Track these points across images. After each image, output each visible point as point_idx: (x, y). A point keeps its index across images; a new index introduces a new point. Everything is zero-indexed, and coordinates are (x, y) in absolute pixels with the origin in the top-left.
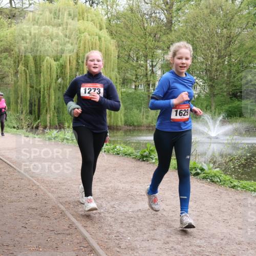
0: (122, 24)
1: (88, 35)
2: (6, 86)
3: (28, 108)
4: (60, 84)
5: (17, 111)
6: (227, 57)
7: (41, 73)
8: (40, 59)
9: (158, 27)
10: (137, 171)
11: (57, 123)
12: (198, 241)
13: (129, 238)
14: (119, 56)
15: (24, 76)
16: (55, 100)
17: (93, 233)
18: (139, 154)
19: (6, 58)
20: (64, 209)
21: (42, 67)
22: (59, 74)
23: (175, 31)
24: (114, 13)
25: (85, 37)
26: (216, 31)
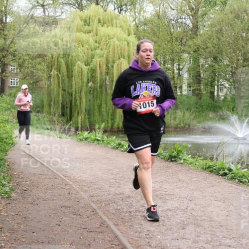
0: (149, 29)
1: (117, 41)
2: (39, 89)
3: (60, 110)
4: (91, 87)
5: (50, 113)
7: (72, 77)
8: (72, 64)
9: (184, 32)
10: (166, 171)
11: (88, 124)
12: (228, 241)
13: (159, 237)
15: (57, 80)
16: (86, 103)
17: (124, 231)
18: (167, 155)
19: (40, 63)
20: (96, 208)
21: (74, 71)
22: (89, 78)
23: (201, 35)
24: (142, 19)
25: (114, 42)
26: (241, 35)
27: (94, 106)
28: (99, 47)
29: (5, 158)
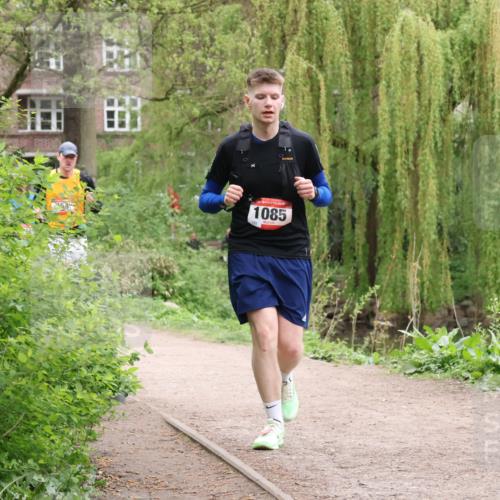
4: (462, 128)
7: (377, 82)
8: (374, 25)
11: (450, 296)
15: (308, 99)
16: (440, 197)
19: (232, 27)
21: (384, 55)
22: (456, 83)
29: (88, 450)
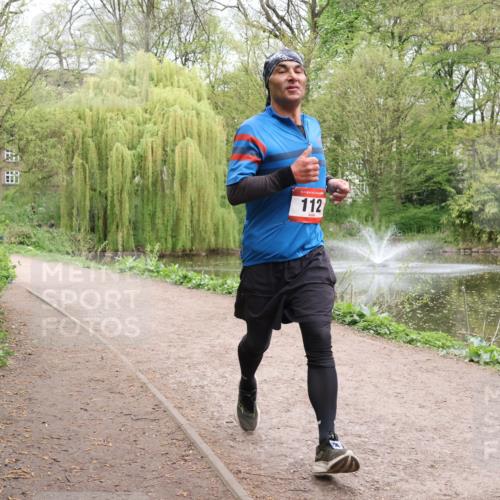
0: (232, 91)
1: (179, 109)
2: (53, 189)
3: (88, 223)
4: (138, 185)
5: (71, 227)
6: (395, 141)
8: (106, 148)
11: (133, 245)
12: (357, 428)
14: (227, 140)
15: (82, 173)
16: (130, 210)
17: (193, 417)
20: (146, 381)
21: (110, 159)
22: (135, 170)
23: (314, 101)
24: (220, 75)
25: (175, 111)
26: (377, 102)
27: (143, 215)
28: (150, 120)
